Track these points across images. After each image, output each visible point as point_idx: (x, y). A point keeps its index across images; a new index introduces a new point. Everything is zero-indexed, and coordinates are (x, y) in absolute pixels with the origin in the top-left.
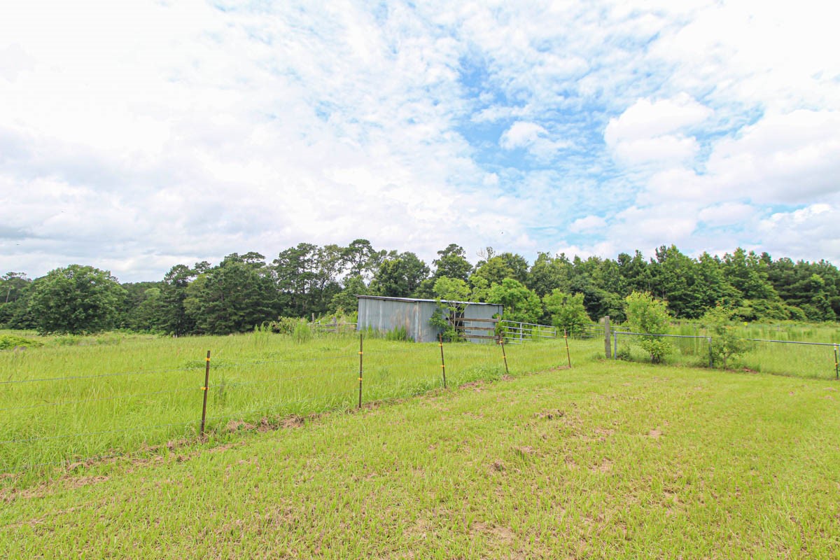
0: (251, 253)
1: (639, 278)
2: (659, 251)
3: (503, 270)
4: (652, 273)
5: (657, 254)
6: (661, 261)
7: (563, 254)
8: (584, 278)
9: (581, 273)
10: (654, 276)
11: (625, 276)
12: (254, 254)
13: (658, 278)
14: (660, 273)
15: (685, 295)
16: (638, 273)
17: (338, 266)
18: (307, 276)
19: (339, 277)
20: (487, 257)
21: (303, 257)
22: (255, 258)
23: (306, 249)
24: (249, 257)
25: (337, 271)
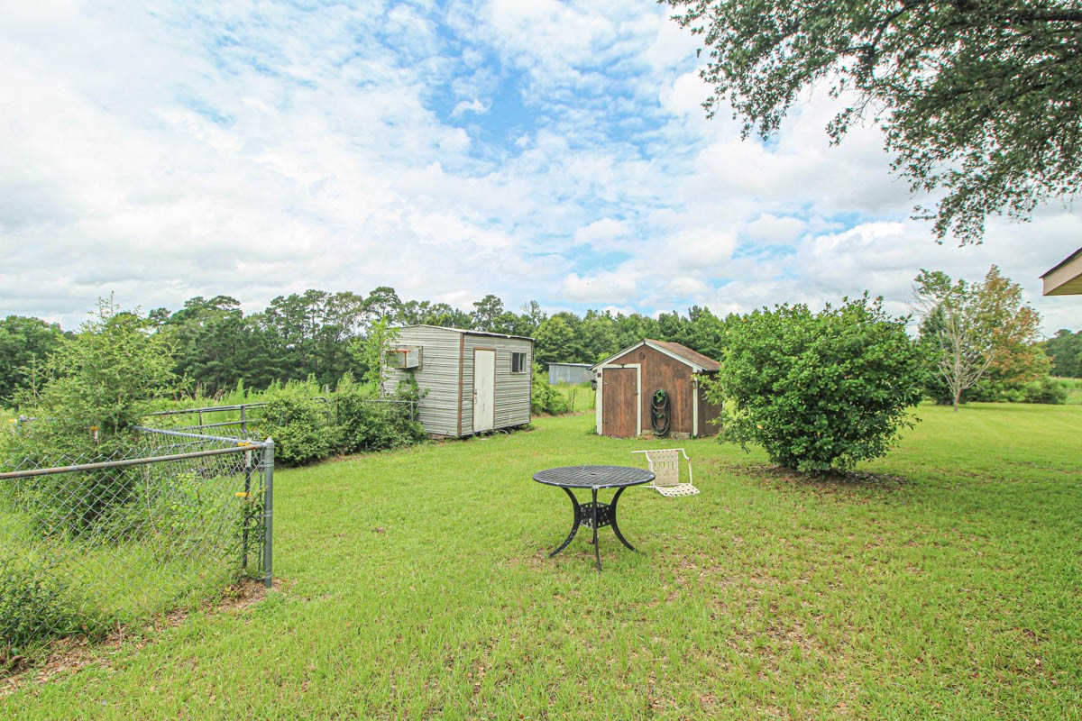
0: (222, 297)
1: (677, 336)
2: (692, 311)
3: (564, 330)
4: (687, 332)
5: (690, 314)
6: (694, 320)
7: (608, 312)
8: (630, 336)
9: (627, 331)
10: (689, 334)
11: (665, 334)
12: (225, 298)
13: (692, 336)
14: (694, 332)
15: (712, 351)
16: (675, 332)
17: (359, 318)
18: (327, 330)
19: (358, 331)
20: (531, 310)
21: (311, 307)
22: (226, 303)
23: (313, 296)
24: (220, 303)
25: (356, 324)
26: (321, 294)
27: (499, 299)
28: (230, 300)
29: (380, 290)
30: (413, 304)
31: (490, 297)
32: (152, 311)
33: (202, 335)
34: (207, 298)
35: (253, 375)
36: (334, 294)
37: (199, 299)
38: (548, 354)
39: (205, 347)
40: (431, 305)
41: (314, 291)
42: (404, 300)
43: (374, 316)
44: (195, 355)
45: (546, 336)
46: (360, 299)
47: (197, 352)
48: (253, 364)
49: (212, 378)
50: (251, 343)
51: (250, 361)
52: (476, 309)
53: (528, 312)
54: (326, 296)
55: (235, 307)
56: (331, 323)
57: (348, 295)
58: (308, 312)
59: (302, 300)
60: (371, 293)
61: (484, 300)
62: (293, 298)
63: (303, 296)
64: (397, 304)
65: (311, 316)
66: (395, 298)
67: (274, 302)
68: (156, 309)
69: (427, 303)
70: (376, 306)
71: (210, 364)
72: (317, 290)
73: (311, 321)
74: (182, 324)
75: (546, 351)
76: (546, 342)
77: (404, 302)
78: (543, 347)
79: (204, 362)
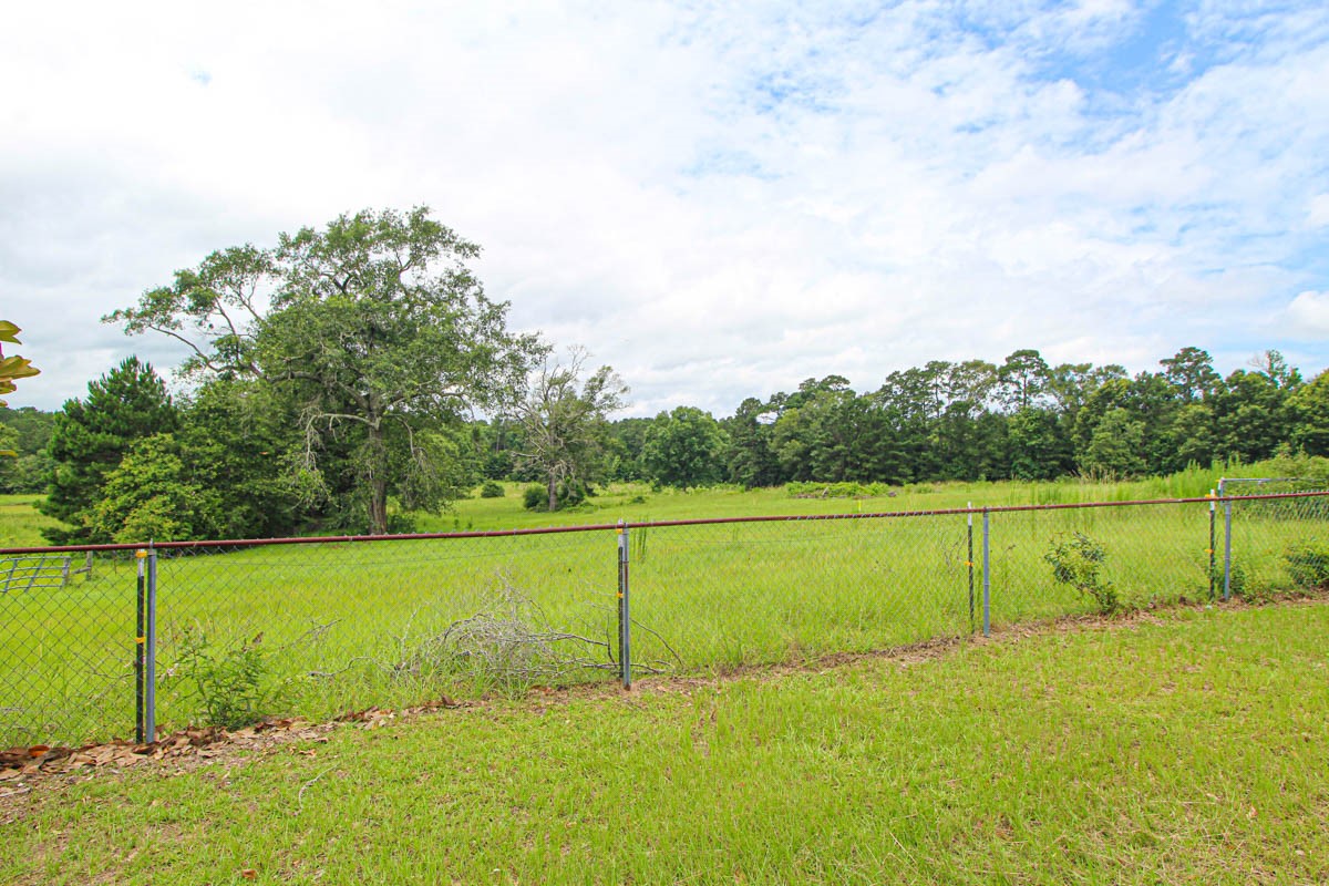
17: (993, 391)
18: (957, 407)
19: (994, 407)
20: (1267, 366)
21: (934, 381)
22: (837, 383)
23: (936, 368)
24: (830, 383)
25: (988, 398)
26: (945, 365)
27: (1204, 353)
28: (840, 380)
29: (1019, 354)
30: (1065, 369)
31: (1187, 351)
32: (773, 396)
33: (828, 418)
34: (819, 379)
35: (880, 460)
36: (960, 365)
37: (812, 380)
38: (1321, 430)
39: (831, 430)
40: (1094, 368)
41: (936, 363)
42: (1052, 363)
43: (1012, 388)
44: (821, 439)
45: (1313, 404)
46: (992, 368)
47: (823, 436)
48: (879, 448)
49: (839, 463)
50: (876, 425)
51: (878, 444)
52: (1164, 369)
53: (1263, 368)
54: (950, 367)
55: (845, 386)
56: (957, 399)
57: (977, 365)
58: (932, 388)
59: (923, 374)
60: (1008, 359)
61: (1177, 355)
62: (913, 373)
63: (924, 369)
64: (1043, 370)
65: (934, 391)
66: (1041, 363)
67: (890, 378)
68: (776, 393)
69: (1089, 366)
70: (1014, 376)
71: (837, 448)
72: (940, 361)
73: (934, 397)
74: (801, 407)
75: (1316, 426)
76: (1315, 413)
77: (1051, 367)
78: (1310, 420)
79: (831, 446)
